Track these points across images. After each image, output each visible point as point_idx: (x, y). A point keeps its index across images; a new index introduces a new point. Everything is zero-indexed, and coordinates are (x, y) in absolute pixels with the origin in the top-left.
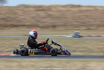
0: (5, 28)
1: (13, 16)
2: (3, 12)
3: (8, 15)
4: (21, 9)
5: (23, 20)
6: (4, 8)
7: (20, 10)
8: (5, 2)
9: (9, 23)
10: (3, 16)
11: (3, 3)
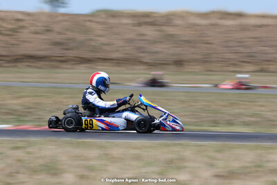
0: (63, 65)
1: (81, 37)
2: (57, 28)
3: (70, 35)
4: (100, 20)
5: (105, 47)
6: (60, 18)
7: (98, 22)
8: (63, 3)
9: (71, 54)
10: (58, 38)
11: (59, 7)
